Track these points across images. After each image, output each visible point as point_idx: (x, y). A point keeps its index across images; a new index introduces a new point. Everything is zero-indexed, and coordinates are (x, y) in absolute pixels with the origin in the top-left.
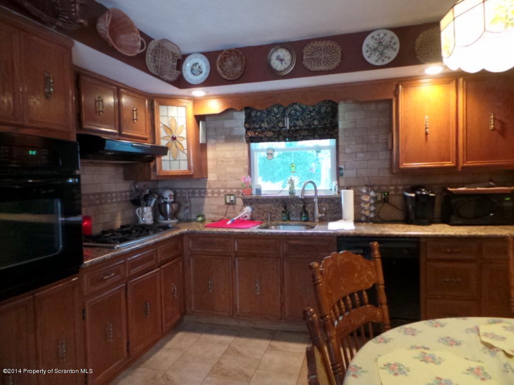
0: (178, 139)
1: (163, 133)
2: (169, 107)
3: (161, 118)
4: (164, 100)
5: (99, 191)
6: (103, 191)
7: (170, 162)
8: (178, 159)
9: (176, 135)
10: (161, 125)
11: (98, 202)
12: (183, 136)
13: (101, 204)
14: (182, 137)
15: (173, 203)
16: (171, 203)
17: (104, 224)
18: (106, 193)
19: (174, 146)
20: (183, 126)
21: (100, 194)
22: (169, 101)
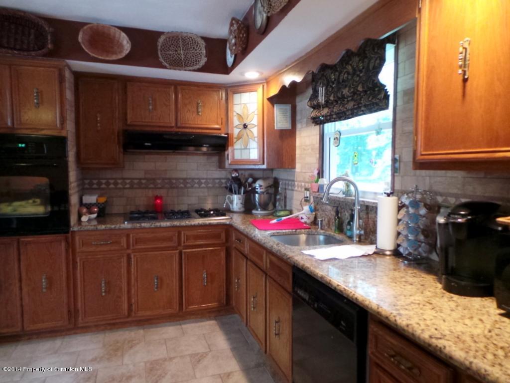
0: (249, 127)
1: (236, 122)
2: (242, 94)
3: (235, 106)
4: (236, 88)
5: (185, 176)
6: (188, 177)
7: (241, 151)
8: (248, 147)
9: (247, 122)
10: (235, 114)
11: (182, 185)
12: (255, 124)
13: (186, 187)
14: (253, 124)
15: (263, 193)
16: (260, 194)
17: (189, 205)
18: (193, 179)
19: (245, 134)
20: (254, 112)
21: (185, 179)
22: (241, 89)
